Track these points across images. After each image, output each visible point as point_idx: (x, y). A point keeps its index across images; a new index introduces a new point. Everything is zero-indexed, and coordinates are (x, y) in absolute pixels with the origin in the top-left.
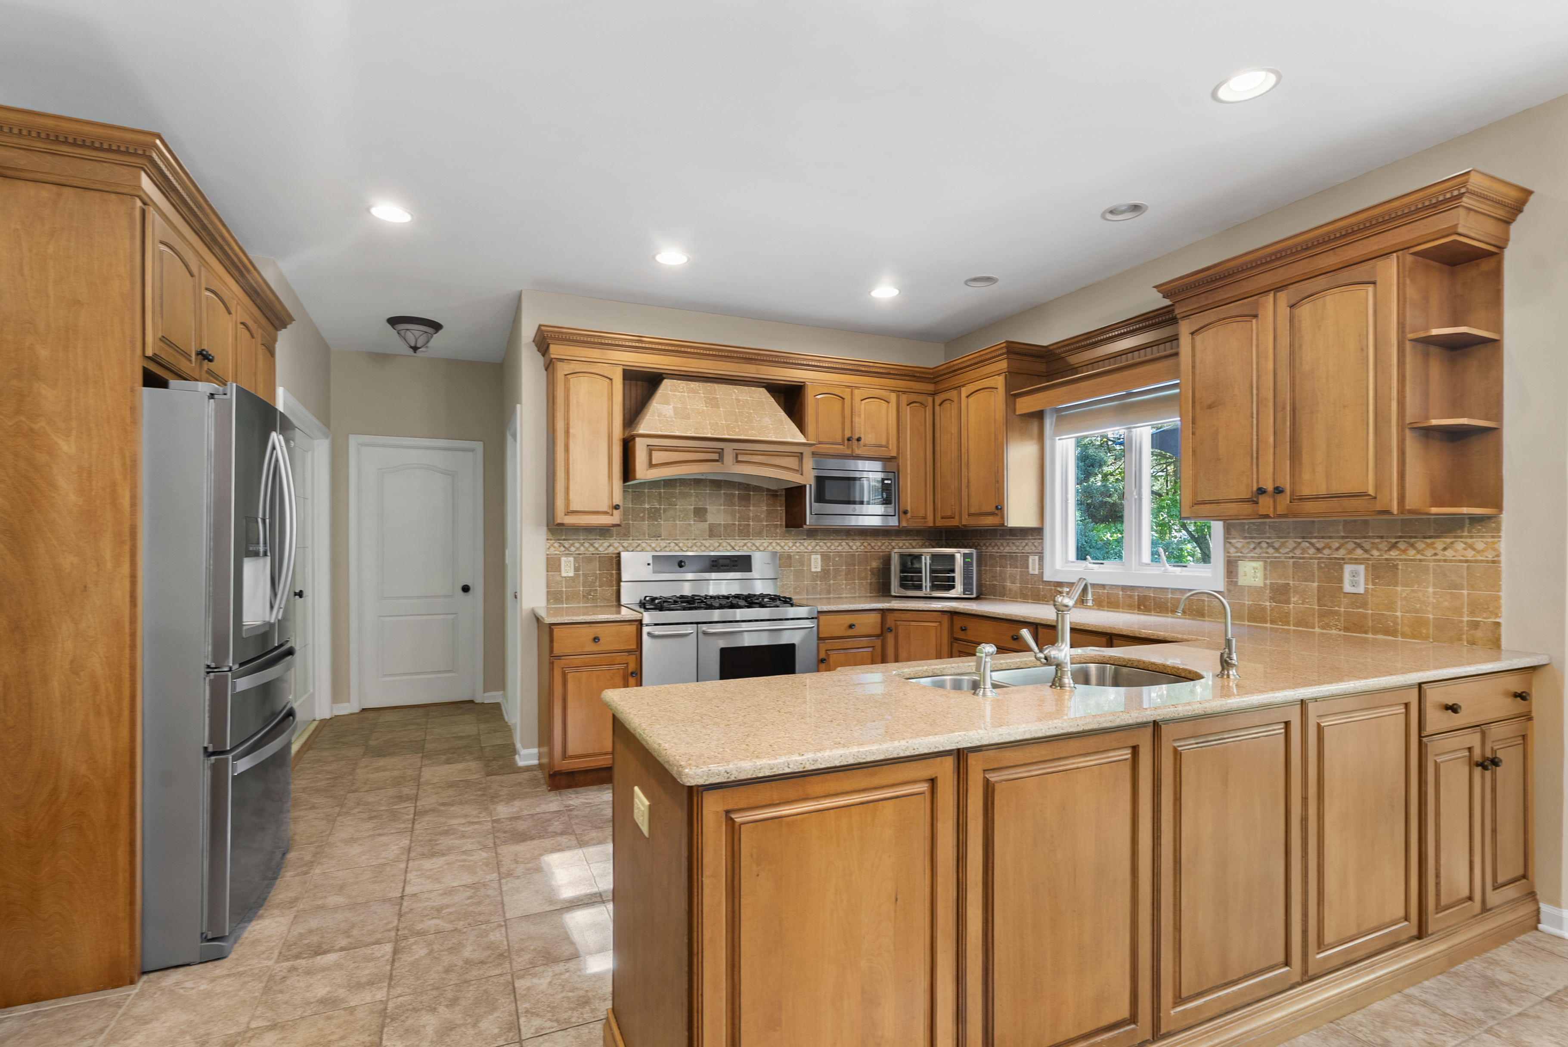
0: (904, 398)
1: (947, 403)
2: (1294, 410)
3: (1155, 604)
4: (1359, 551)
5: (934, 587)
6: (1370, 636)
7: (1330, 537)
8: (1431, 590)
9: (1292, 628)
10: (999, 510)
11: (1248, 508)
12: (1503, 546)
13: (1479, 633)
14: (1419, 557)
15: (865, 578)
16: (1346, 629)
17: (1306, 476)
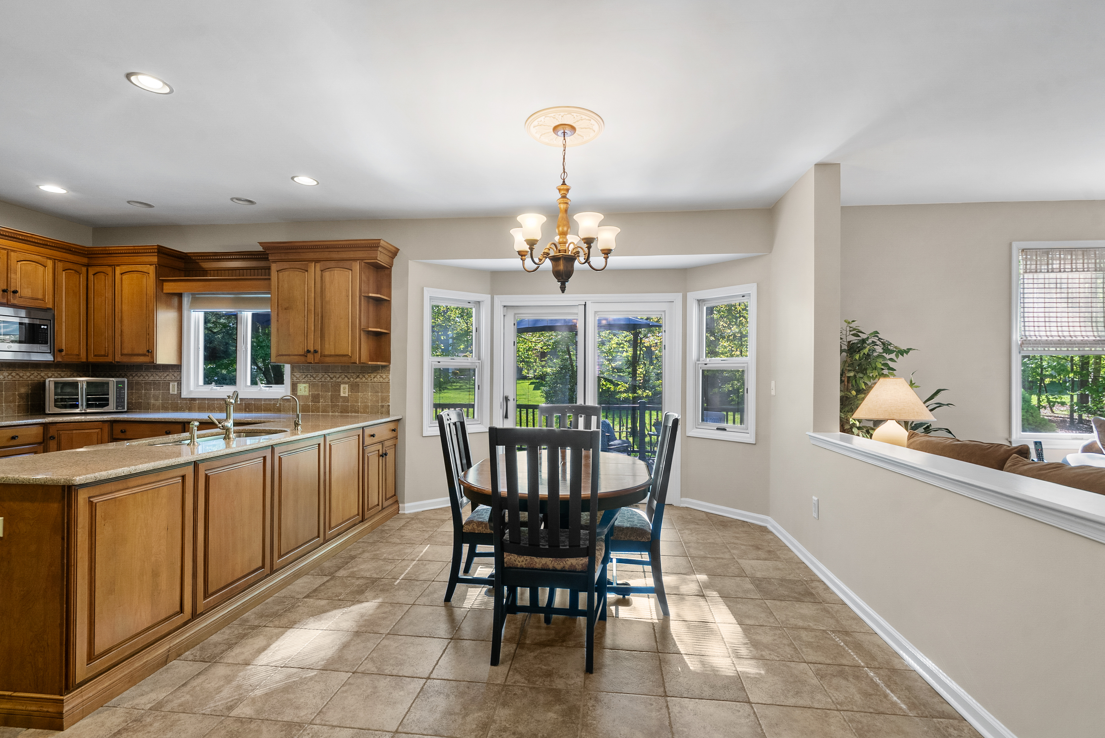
0: (60, 265)
1: (102, 276)
2: (322, 317)
3: (255, 407)
4: (346, 379)
5: (89, 406)
6: (350, 414)
7: (336, 373)
8: (370, 394)
9: (320, 414)
10: (150, 352)
11: (303, 359)
12: (390, 377)
13: (384, 409)
14: (366, 381)
16: (341, 412)
17: (327, 346)
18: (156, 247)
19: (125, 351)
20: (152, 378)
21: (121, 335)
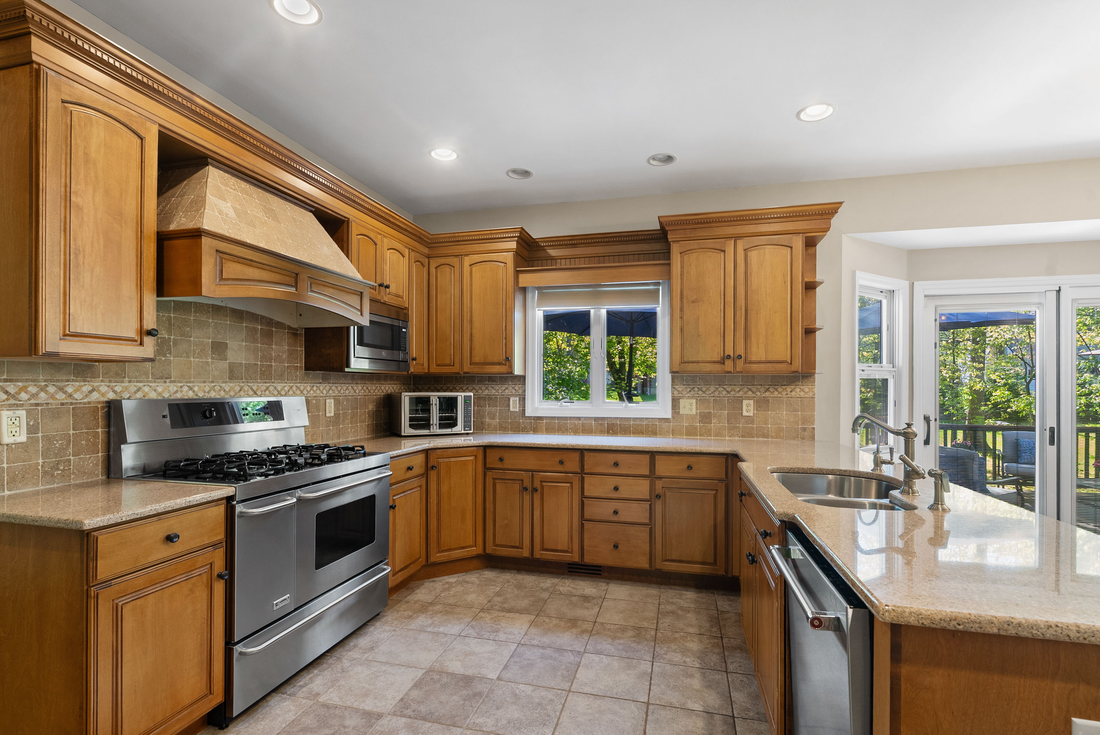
0: (413, 254)
1: (447, 269)
2: (746, 311)
3: (621, 428)
4: (750, 393)
5: (441, 426)
6: (755, 439)
7: (735, 385)
8: (784, 413)
9: (713, 438)
10: (506, 360)
11: (718, 367)
12: (816, 390)
13: (806, 433)
14: (780, 395)
15: (364, 421)
16: (743, 436)
17: (754, 349)
18: (520, 230)
19: (476, 360)
20: (486, 392)
21: (471, 340)
